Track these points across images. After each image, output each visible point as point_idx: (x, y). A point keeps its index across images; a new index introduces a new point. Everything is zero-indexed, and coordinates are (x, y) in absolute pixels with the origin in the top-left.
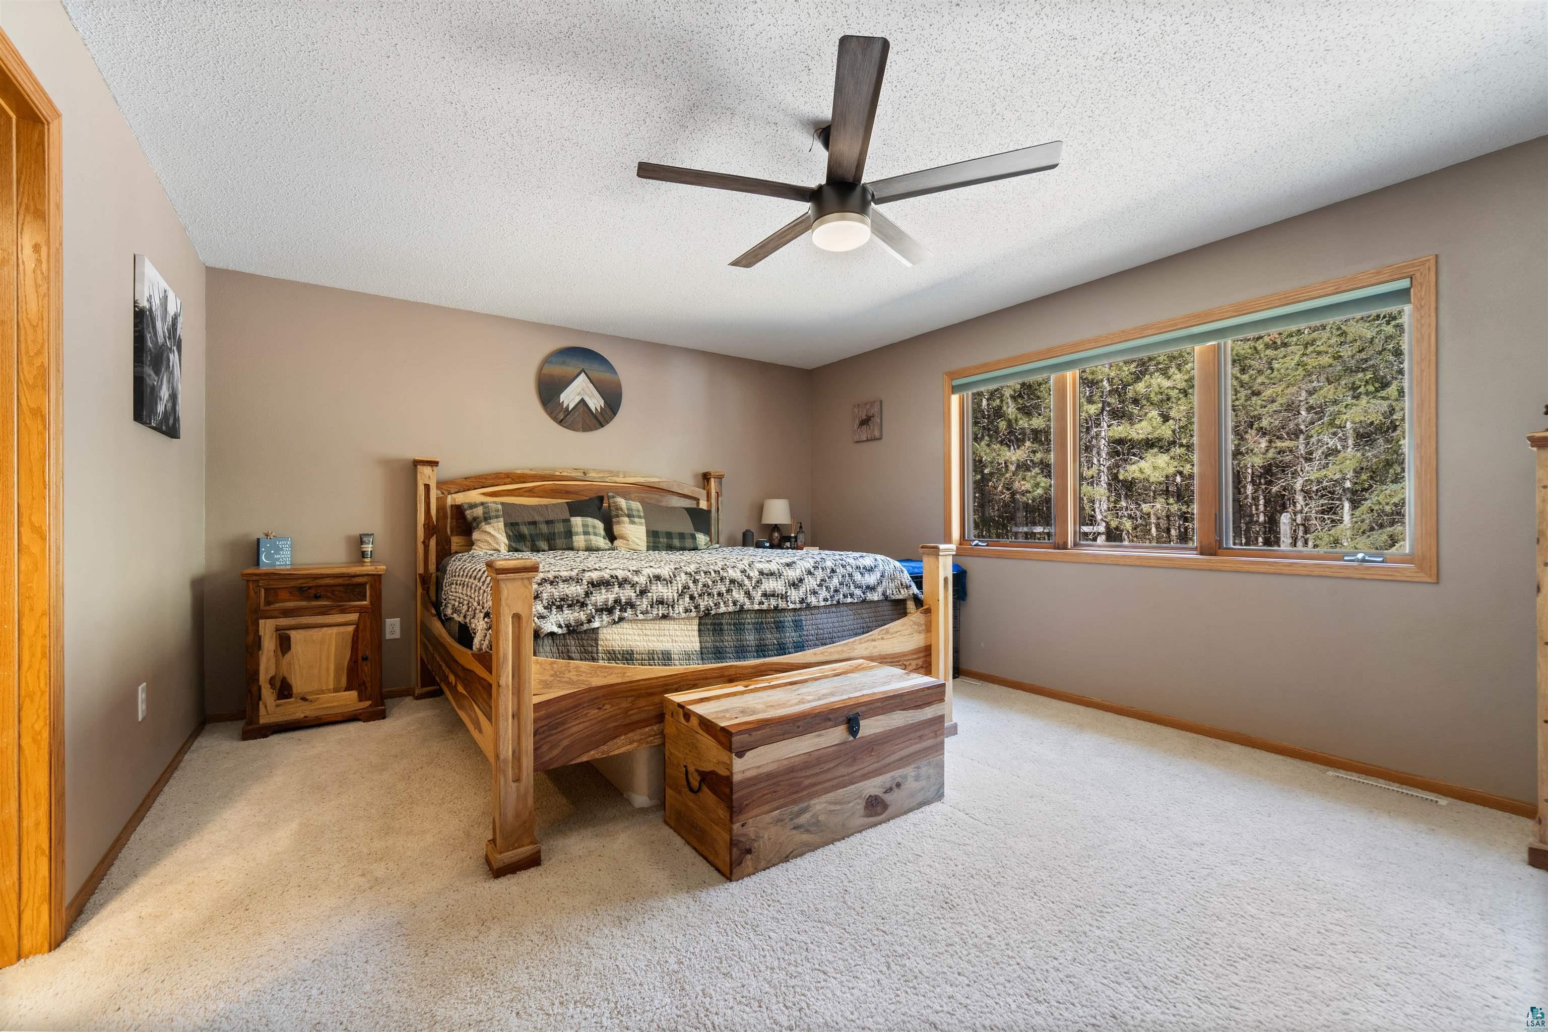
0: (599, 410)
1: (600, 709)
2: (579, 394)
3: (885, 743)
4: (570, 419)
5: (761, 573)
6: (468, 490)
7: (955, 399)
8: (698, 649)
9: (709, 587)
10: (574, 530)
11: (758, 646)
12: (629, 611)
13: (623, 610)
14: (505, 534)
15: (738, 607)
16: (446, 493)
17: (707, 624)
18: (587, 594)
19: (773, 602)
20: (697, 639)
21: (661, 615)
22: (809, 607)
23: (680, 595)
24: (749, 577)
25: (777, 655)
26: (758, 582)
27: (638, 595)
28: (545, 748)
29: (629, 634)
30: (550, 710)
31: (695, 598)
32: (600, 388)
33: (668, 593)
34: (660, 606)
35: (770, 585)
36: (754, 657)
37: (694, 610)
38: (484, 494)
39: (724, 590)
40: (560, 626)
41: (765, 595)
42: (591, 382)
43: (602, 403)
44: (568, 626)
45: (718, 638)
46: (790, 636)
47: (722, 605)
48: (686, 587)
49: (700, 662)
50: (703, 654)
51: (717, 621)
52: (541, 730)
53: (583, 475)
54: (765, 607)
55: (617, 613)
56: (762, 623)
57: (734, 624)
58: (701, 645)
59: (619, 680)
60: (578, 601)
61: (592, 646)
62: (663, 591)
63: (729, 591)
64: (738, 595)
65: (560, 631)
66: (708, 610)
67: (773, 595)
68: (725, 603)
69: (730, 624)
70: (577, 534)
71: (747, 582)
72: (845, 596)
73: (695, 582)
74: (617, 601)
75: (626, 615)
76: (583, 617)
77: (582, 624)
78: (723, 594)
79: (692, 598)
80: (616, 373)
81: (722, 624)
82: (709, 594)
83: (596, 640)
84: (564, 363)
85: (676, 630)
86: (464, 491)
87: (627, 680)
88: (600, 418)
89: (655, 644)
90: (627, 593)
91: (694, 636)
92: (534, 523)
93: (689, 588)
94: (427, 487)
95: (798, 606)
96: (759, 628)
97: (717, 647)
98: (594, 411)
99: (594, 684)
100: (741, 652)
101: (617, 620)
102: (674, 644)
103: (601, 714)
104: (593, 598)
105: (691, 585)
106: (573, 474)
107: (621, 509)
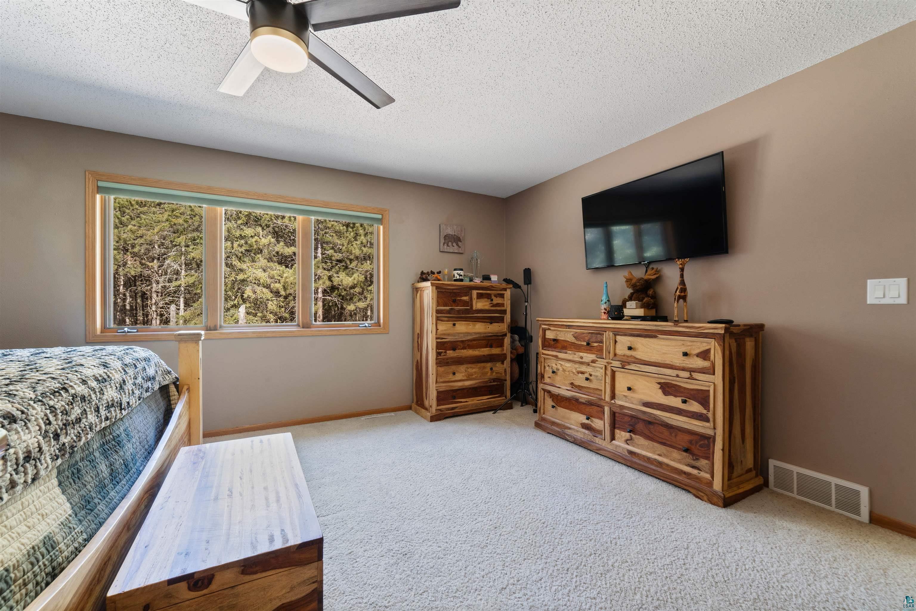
7: (98, 197)
8: (70, 512)
58: (71, 504)
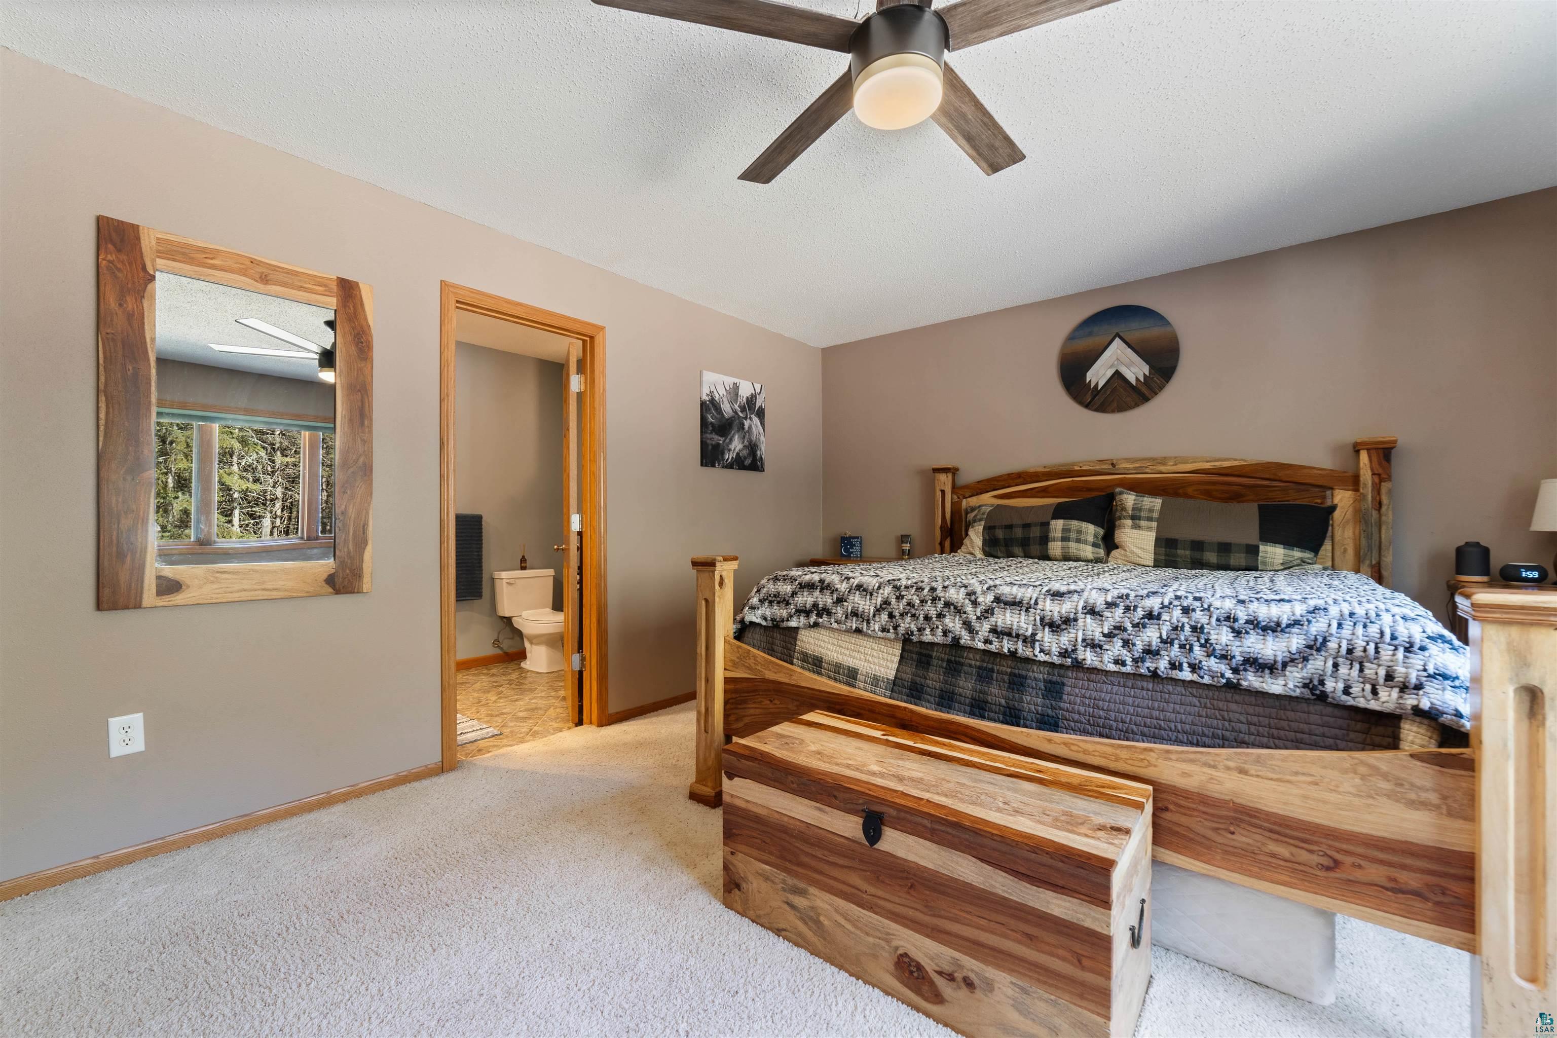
0: (1142, 380)
1: (771, 701)
2: (1111, 367)
3: (943, 893)
4: (1099, 400)
5: (997, 600)
6: (981, 494)
8: (892, 677)
9: (913, 606)
10: (1051, 535)
11: (975, 699)
12: (825, 618)
13: (819, 615)
14: (982, 538)
15: (950, 639)
16: (961, 497)
17: (911, 652)
18: (794, 594)
19: (1007, 645)
20: (895, 666)
21: (854, 628)
22: (1078, 665)
23: (878, 610)
24: (975, 603)
25: (1003, 722)
26: (987, 611)
27: (834, 603)
28: (732, 718)
29: (824, 641)
30: (737, 687)
31: (895, 617)
32: (1142, 351)
33: (866, 605)
34: (854, 619)
35: (1006, 618)
36: (965, 712)
37: (892, 631)
38: (995, 497)
39: (933, 613)
40: (765, 619)
41: (994, 631)
42: (1129, 346)
43: (1146, 369)
44: (773, 620)
45: (921, 672)
46: (1032, 701)
47: (928, 631)
48: (886, 602)
49: (888, 693)
50: (895, 685)
51: (925, 652)
52: (731, 701)
53: (1111, 467)
54: (993, 648)
55: (813, 618)
56: (992, 670)
57: (949, 661)
58: (896, 674)
59: (786, 680)
60: (784, 600)
61: (791, 644)
62: (859, 602)
63: (940, 616)
64: (953, 624)
65: (764, 623)
66: (908, 634)
67: (1009, 634)
68: (932, 630)
69: (942, 660)
70: (1054, 540)
71: (969, 608)
72: (1174, 666)
73: (899, 598)
74: (815, 605)
75: (821, 620)
76: (784, 613)
77: (783, 621)
78: (931, 618)
79: (891, 616)
80: (1168, 323)
81: (931, 657)
82: (913, 616)
83: (796, 639)
84: (1090, 334)
85: (874, 650)
86: (977, 494)
87: (793, 682)
88: (1144, 390)
89: (845, 658)
90: (827, 600)
91: (893, 662)
92: (1010, 527)
93: (890, 604)
94: (943, 492)
95: (1056, 660)
96: (985, 675)
97: (916, 683)
98: (1134, 383)
99: (767, 677)
100: (946, 700)
101: (812, 624)
102: (866, 664)
103: (771, 706)
104: (796, 599)
105: (893, 601)
106: (1098, 468)
107: (1126, 511)
